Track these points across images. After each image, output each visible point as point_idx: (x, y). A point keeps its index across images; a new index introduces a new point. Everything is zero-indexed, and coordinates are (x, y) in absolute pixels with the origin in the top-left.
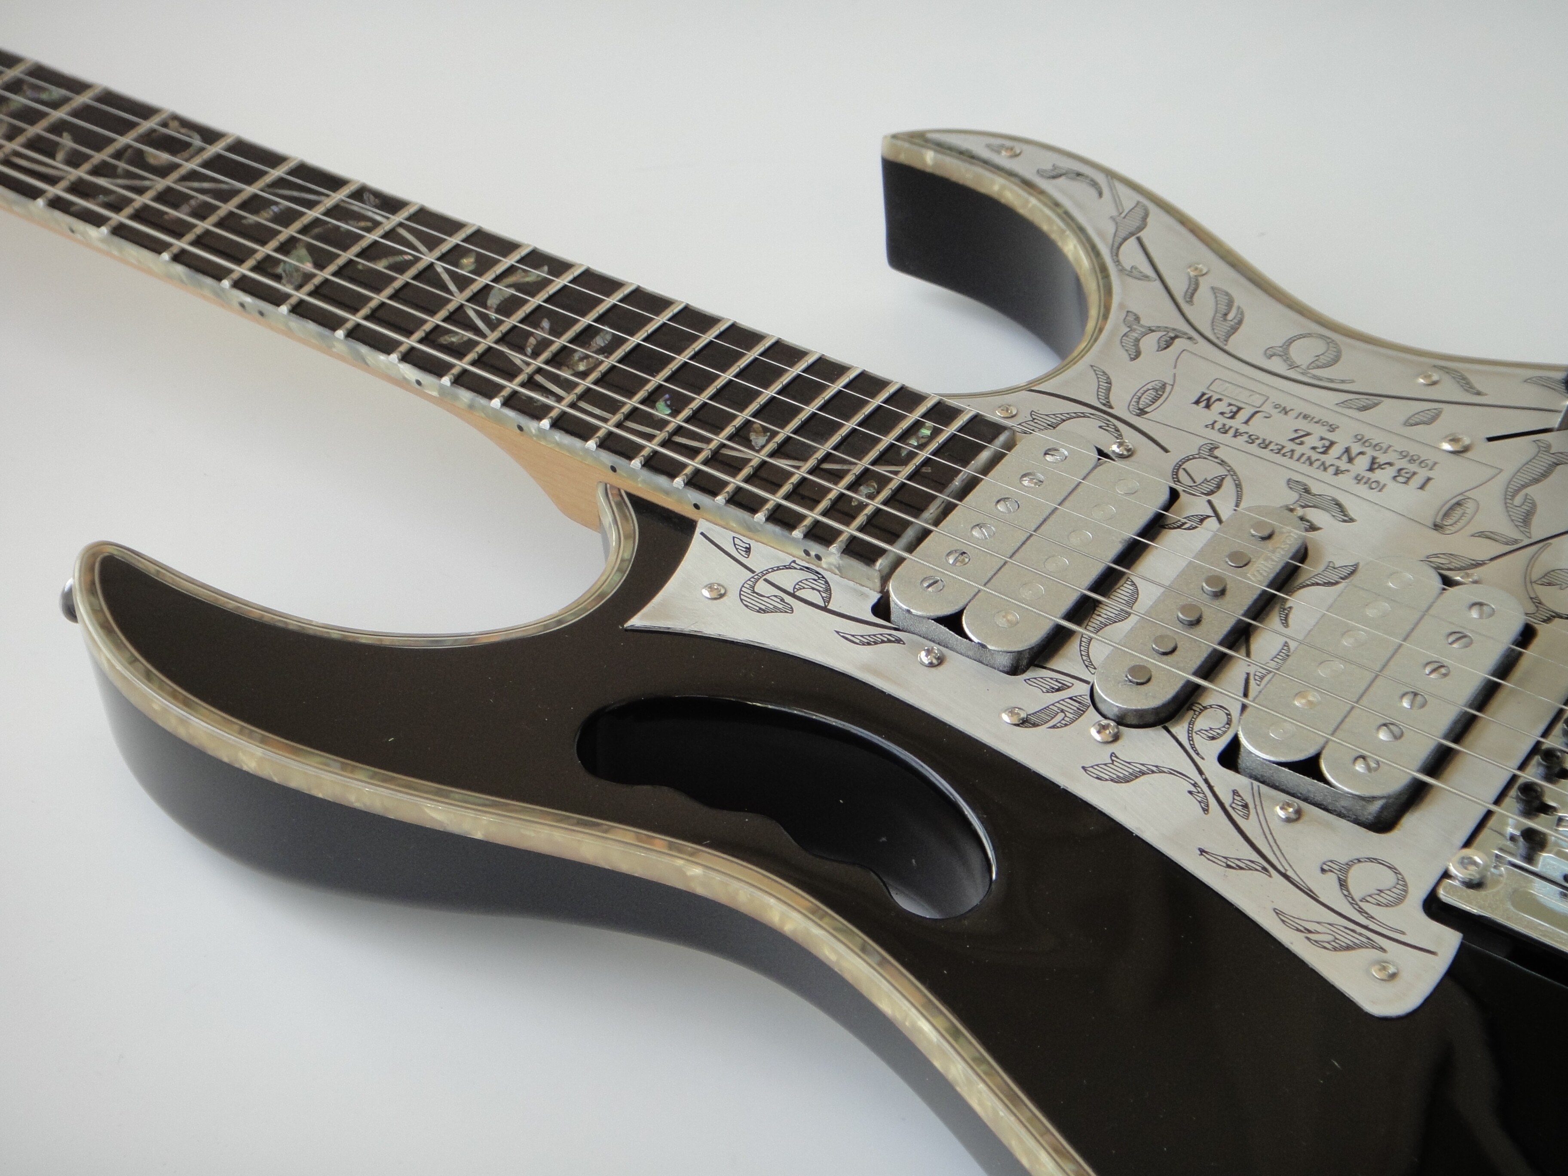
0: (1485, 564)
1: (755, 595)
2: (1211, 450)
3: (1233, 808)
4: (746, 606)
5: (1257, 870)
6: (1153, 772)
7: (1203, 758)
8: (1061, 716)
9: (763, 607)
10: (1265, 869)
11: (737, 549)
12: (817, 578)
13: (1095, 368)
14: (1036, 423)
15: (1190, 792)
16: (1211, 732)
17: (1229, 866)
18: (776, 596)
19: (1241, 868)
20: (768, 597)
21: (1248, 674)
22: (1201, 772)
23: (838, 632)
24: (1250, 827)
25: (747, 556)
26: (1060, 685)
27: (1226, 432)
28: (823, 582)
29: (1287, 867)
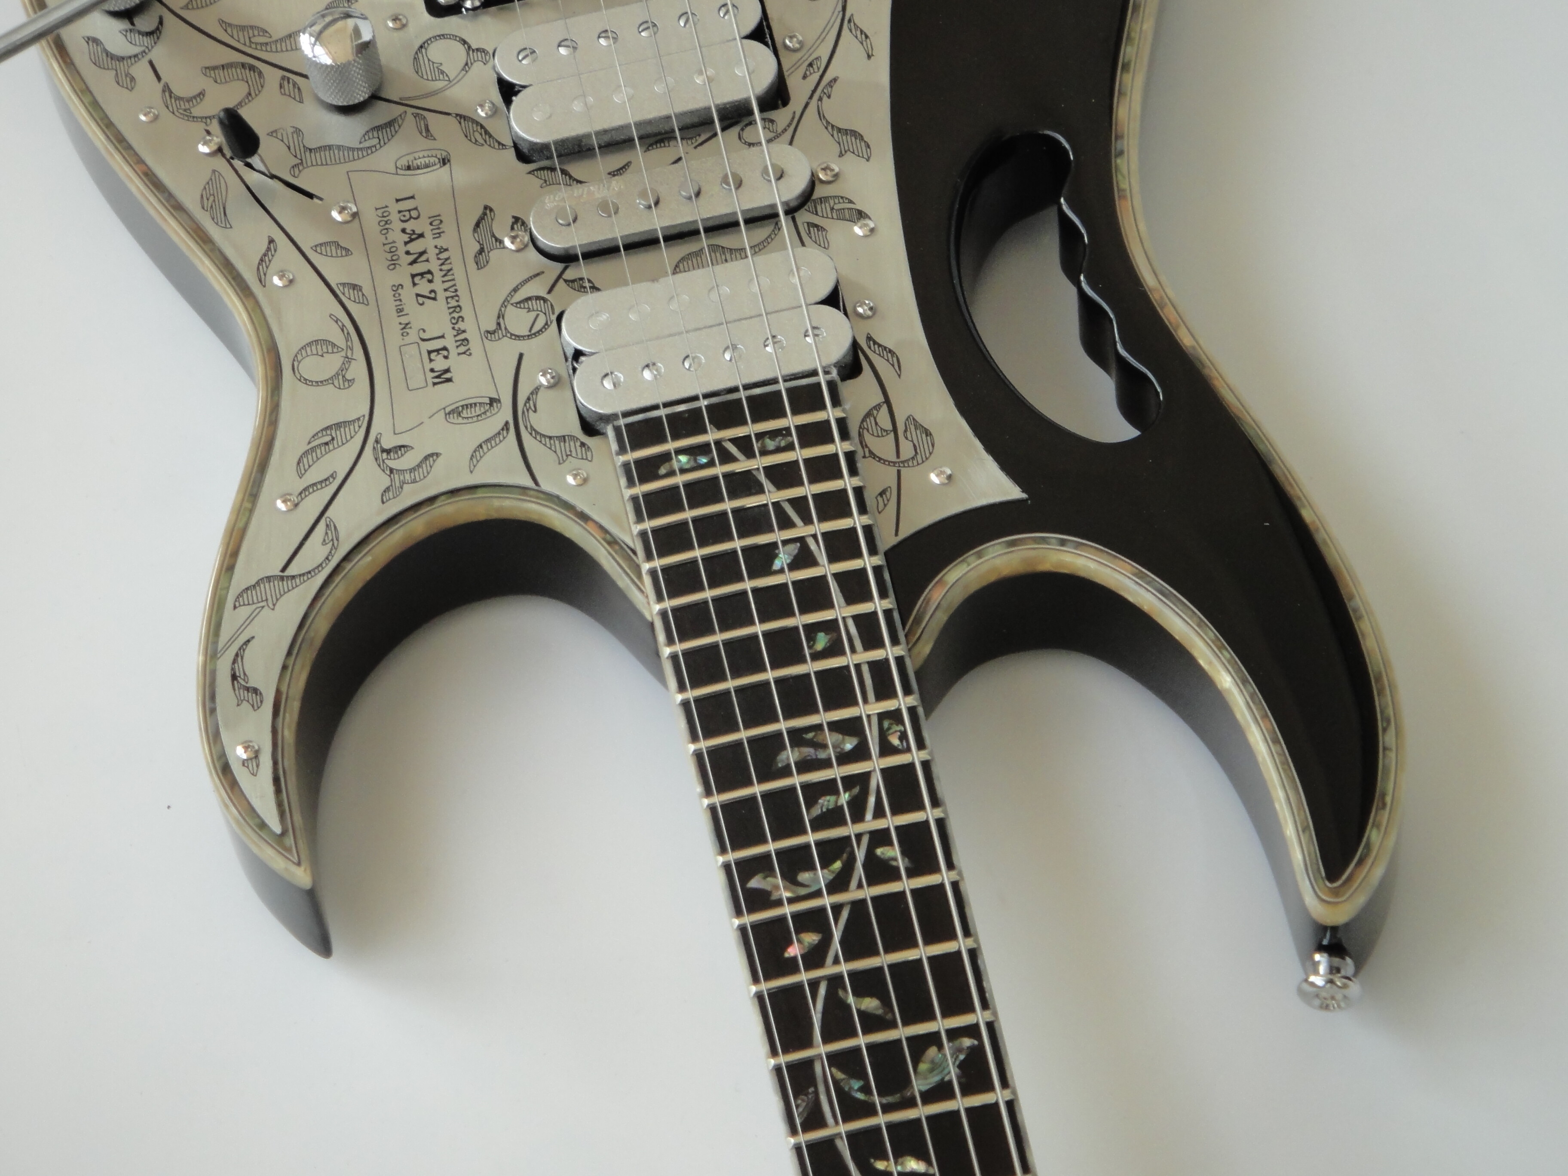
0: (457, 115)
1: (918, 451)
2: (493, 333)
3: (818, 69)
4: (933, 445)
5: (855, 24)
6: (833, 126)
7: (794, 113)
8: (836, 207)
9: (924, 436)
10: (849, 21)
11: (888, 501)
12: (865, 431)
13: (472, 467)
14: (571, 451)
15: (829, 97)
16: (767, 126)
17: (867, 37)
18: (907, 438)
19: (862, 31)
20: (912, 441)
21: (695, 148)
22: (807, 105)
23: (899, 376)
24: (824, 52)
25: (889, 489)
26: (812, 229)
27: (466, 339)
28: (865, 423)
29: (836, 13)
